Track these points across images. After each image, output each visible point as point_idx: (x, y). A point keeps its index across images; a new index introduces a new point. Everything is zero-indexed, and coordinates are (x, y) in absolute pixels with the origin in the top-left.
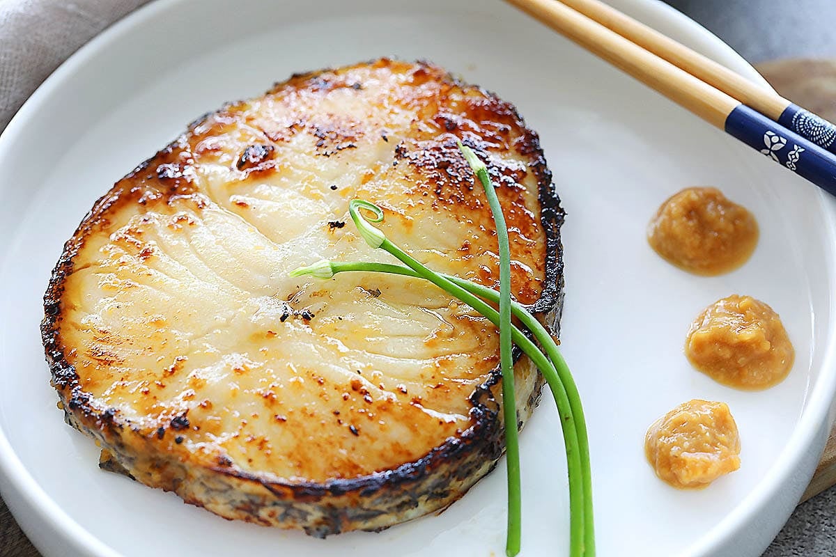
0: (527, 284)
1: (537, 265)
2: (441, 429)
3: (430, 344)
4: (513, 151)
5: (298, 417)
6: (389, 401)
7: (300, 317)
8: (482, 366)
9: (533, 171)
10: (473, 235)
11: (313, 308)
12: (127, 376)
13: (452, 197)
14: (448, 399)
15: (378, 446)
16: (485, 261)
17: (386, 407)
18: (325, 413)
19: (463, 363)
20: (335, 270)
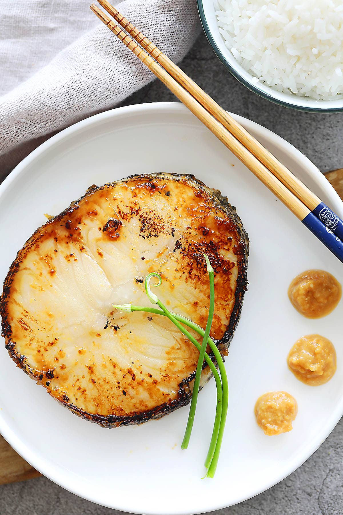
0: (220, 326)
1: (226, 316)
2: (163, 397)
3: (168, 353)
4: (231, 251)
5: (101, 382)
6: (143, 381)
7: (113, 328)
8: (188, 367)
9: (238, 265)
10: (202, 296)
11: (119, 324)
13: (196, 275)
14: (169, 383)
15: (134, 401)
16: (203, 311)
17: (141, 383)
18: (114, 381)
19: (180, 364)
20: (132, 310)
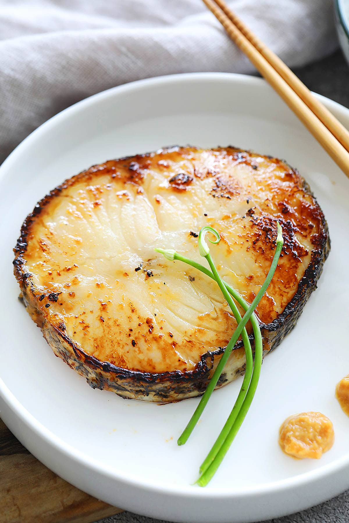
0: (270, 311)
1: (282, 303)
2: (177, 363)
3: (200, 318)
4: (309, 239)
5: (111, 323)
6: (160, 337)
7: (146, 273)
8: (218, 341)
9: (312, 255)
10: (259, 273)
11: (155, 271)
12: (48, 261)
13: (260, 248)
14: (191, 350)
15: (141, 357)
16: (256, 289)
17: (157, 339)
18: (126, 327)
19: (210, 336)
20: (176, 258)
